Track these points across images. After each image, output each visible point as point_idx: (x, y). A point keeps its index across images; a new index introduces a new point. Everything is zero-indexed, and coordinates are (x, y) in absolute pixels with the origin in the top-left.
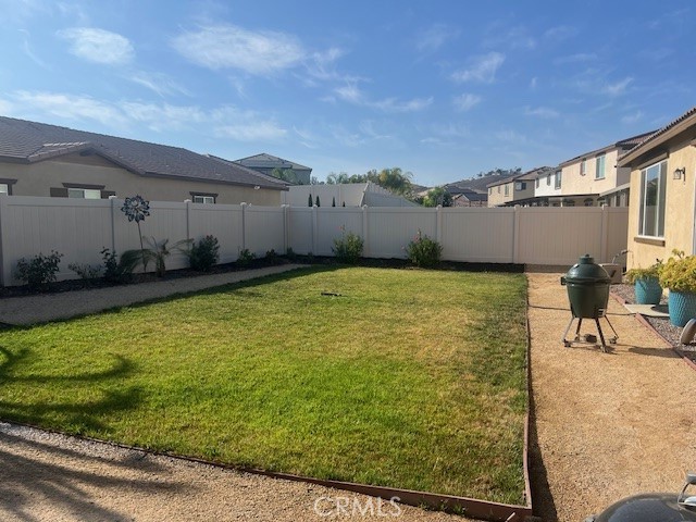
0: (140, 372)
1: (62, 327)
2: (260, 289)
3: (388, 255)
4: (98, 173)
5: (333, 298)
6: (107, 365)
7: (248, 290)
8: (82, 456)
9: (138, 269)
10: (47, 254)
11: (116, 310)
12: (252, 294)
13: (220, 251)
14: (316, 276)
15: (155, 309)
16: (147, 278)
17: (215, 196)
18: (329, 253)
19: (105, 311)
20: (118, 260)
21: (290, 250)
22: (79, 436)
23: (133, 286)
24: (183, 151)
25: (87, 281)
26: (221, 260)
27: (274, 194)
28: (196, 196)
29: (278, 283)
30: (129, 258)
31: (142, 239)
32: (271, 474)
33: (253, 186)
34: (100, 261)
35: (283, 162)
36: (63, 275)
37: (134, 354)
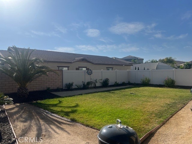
0: (79, 107)
1: (70, 98)
2: (116, 91)
3: (158, 84)
4: (85, 64)
5: (133, 94)
6: (73, 105)
7: (112, 92)
8: (62, 119)
9: (90, 86)
10: (71, 82)
11: (81, 95)
12: (113, 93)
13: (109, 82)
14: (133, 89)
15: (89, 95)
16: (91, 88)
17: (112, 68)
18: (140, 83)
19: (79, 95)
20: (86, 84)
21: (129, 82)
22: (63, 117)
23: (88, 90)
24: (107, 57)
25: (79, 88)
26: (110, 84)
27: (129, 67)
28: (108, 69)
29: (121, 90)
30: (88, 83)
31: (91, 79)
32: (91, 127)
33: (123, 65)
34: (82, 84)
35: (135, 57)
36: (74, 87)
37: (80, 104)
